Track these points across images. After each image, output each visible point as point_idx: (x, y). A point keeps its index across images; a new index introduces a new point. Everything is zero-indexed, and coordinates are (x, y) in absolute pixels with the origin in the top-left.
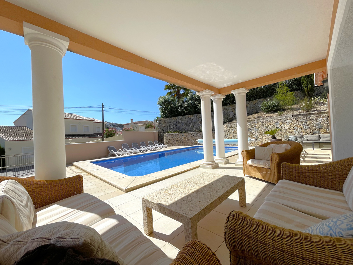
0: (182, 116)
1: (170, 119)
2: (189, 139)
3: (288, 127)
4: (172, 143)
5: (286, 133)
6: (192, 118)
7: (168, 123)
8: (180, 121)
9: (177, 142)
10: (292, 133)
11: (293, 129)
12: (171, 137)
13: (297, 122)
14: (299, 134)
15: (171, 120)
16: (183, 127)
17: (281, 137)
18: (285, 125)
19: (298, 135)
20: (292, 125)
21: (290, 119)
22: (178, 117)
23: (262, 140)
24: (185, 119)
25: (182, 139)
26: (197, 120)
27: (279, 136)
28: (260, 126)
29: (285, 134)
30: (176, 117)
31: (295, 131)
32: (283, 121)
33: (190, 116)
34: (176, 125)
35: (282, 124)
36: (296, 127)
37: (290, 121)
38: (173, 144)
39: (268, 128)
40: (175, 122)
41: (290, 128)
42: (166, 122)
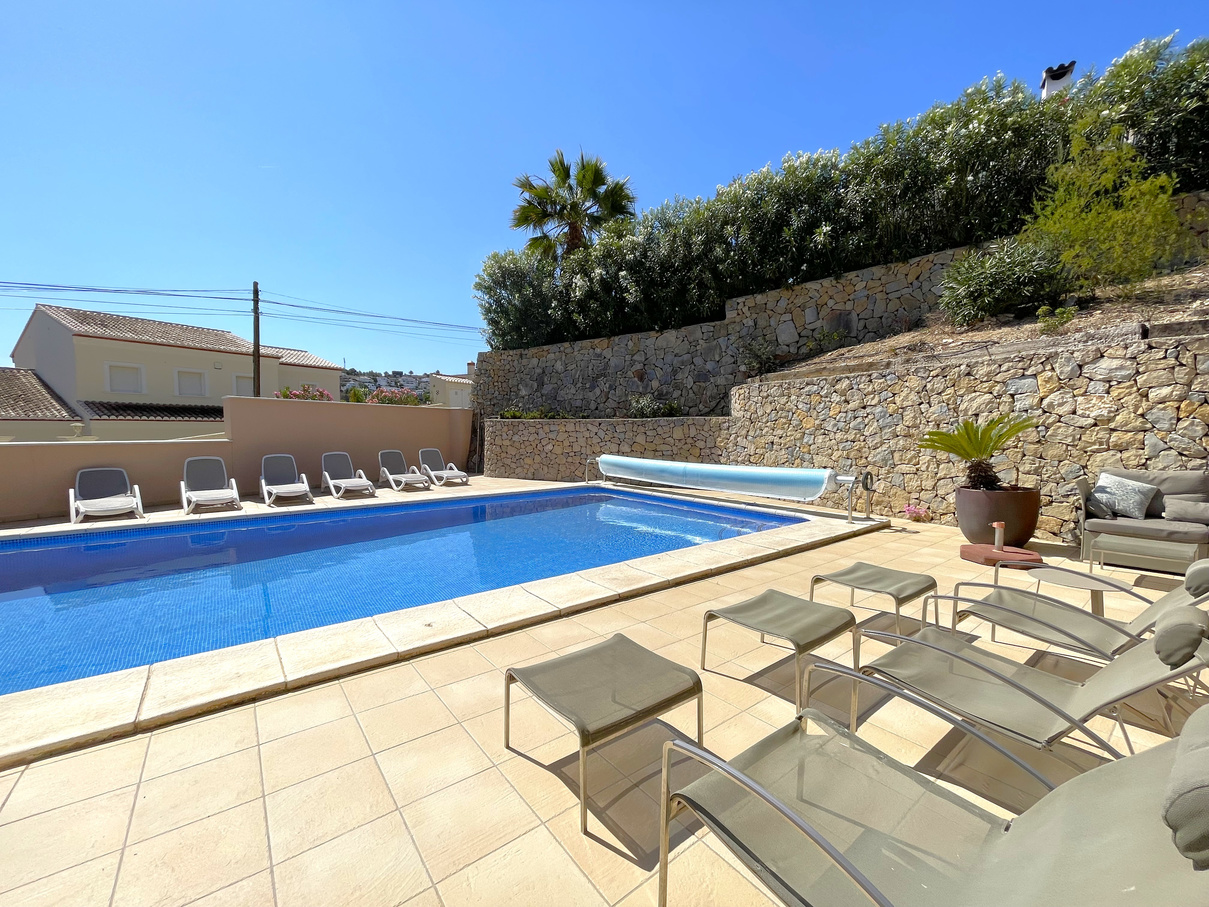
0: (567, 345)
1: (521, 355)
2: (576, 448)
3: (1099, 408)
4: (508, 461)
5: (1075, 452)
6: (608, 353)
7: (512, 374)
8: (559, 366)
9: (528, 461)
10: (1126, 455)
11: (1138, 422)
12: (504, 434)
13: (1181, 374)
14: (1184, 467)
15: (525, 361)
16: (569, 393)
17: (1037, 472)
18: (1080, 399)
19: (1170, 473)
20: (1131, 400)
21: (1121, 352)
22: (554, 348)
23: (915, 484)
24: (579, 357)
25: (550, 447)
26: (627, 363)
27: (1027, 467)
28: (913, 397)
29: (1068, 454)
30: (545, 348)
31: (1151, 439)
32: (1063, 368)
33: (600, 345)
34: (541, 384)
35: (1052, 391)
36: (1163, 416)
37: (1121, 368)
38: (513, 466)
39: (956, 410)
40: (539, 371)
41: (1110, 420)
42: (508, 367)
